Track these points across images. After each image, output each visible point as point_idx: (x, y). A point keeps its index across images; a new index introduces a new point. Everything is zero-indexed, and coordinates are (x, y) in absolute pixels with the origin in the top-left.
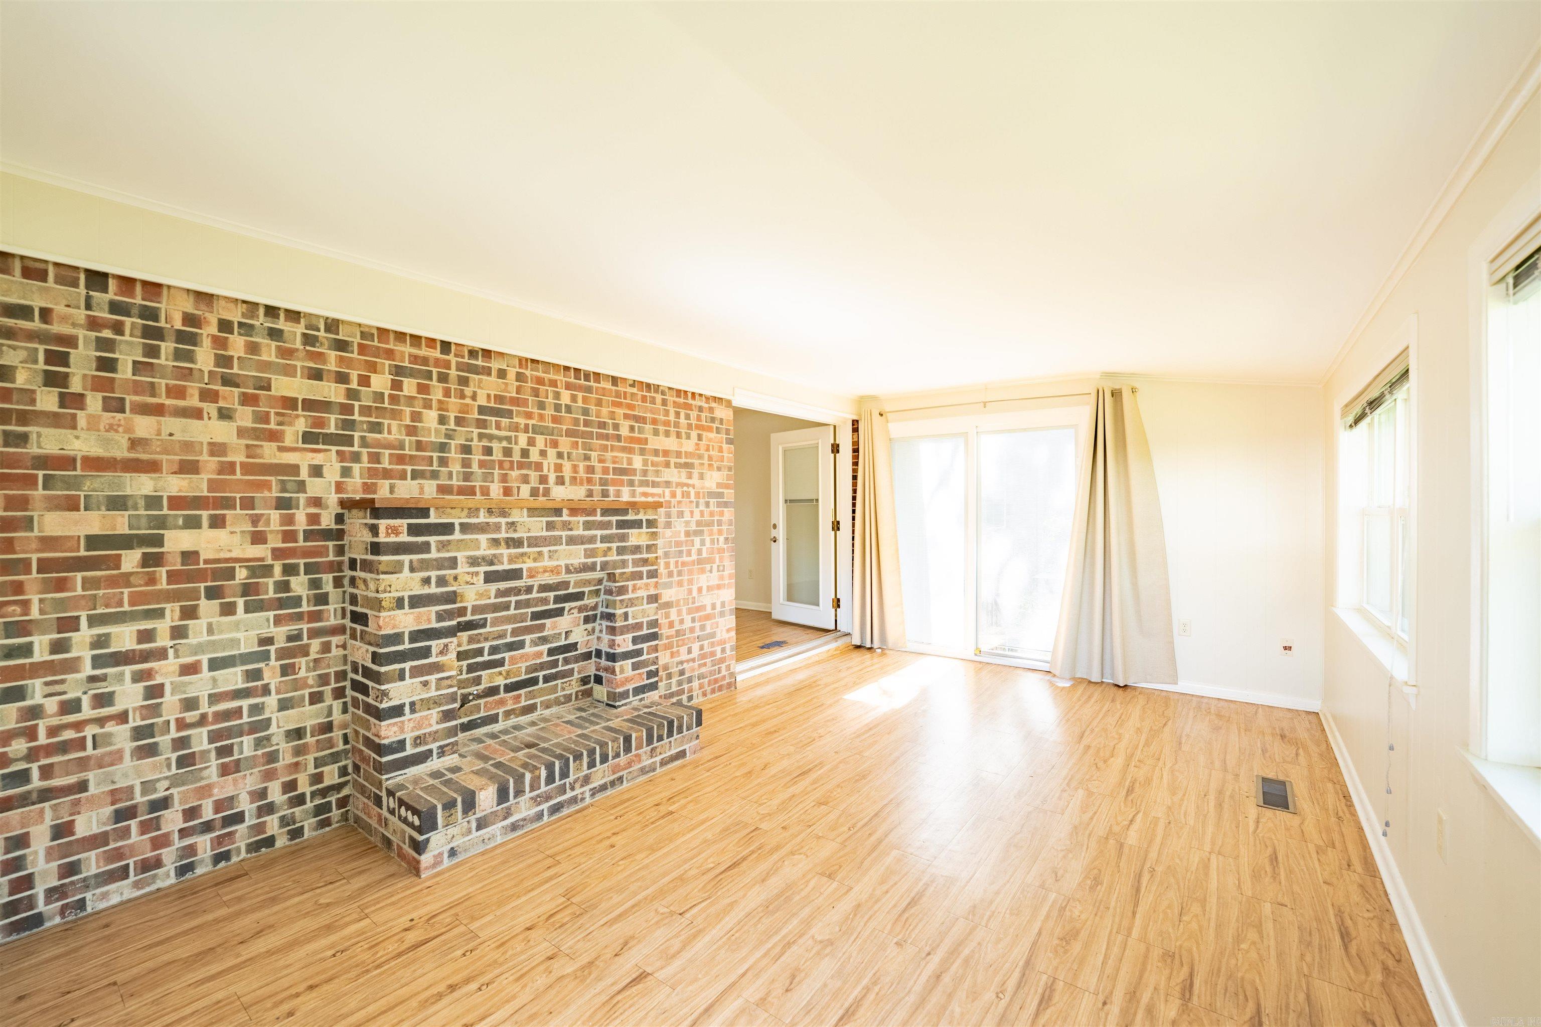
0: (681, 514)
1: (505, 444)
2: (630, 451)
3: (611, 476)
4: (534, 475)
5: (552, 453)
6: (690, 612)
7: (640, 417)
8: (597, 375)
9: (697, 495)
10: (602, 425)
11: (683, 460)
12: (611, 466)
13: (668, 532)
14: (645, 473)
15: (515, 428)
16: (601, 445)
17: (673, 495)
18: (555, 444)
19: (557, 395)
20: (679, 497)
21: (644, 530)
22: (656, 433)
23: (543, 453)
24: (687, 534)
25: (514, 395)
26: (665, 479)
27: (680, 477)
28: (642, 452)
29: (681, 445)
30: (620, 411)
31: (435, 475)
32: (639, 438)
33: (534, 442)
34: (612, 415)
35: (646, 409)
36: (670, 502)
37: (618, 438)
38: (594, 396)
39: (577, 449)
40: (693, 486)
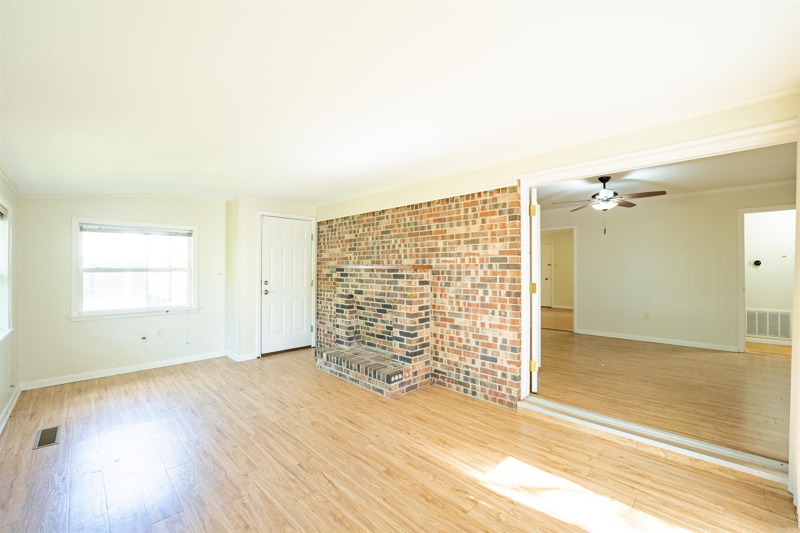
0: (468, 273)
1: (388, 244)
2: (436, 238)
3: (427, 253)
4: (396, 255)
5: (402, 245)
6: (474, 336)
7: (442, 219)
8: (421, 204)
9: (482, 260)
10: (423, 228)
11: (471, 238)
12: (427, 248)
13: (459, 283)
14: (445, 249)
15: (391, 237)
16: (422, 238)
17: (463, 261)
18: (404, 241)
19: (405, 220)
20: (467, 262)
21: (405, 280)
22: (451, 225)
23: (400, 246)
24: (473, 286)
25: (391, 224)
26: (458, 252)
27: (468, 249)
28: (443, 238)
29: (468, 229)
30: (431, 219)
31: (371, 258)
32: (441, 231)
33: (397, 241)
34: (428, 222)
35: (445, 214)
36: (460, 265)
37: (430, 233)
38: (419, 215)
39: (412, 242)
40: (478, 255)
